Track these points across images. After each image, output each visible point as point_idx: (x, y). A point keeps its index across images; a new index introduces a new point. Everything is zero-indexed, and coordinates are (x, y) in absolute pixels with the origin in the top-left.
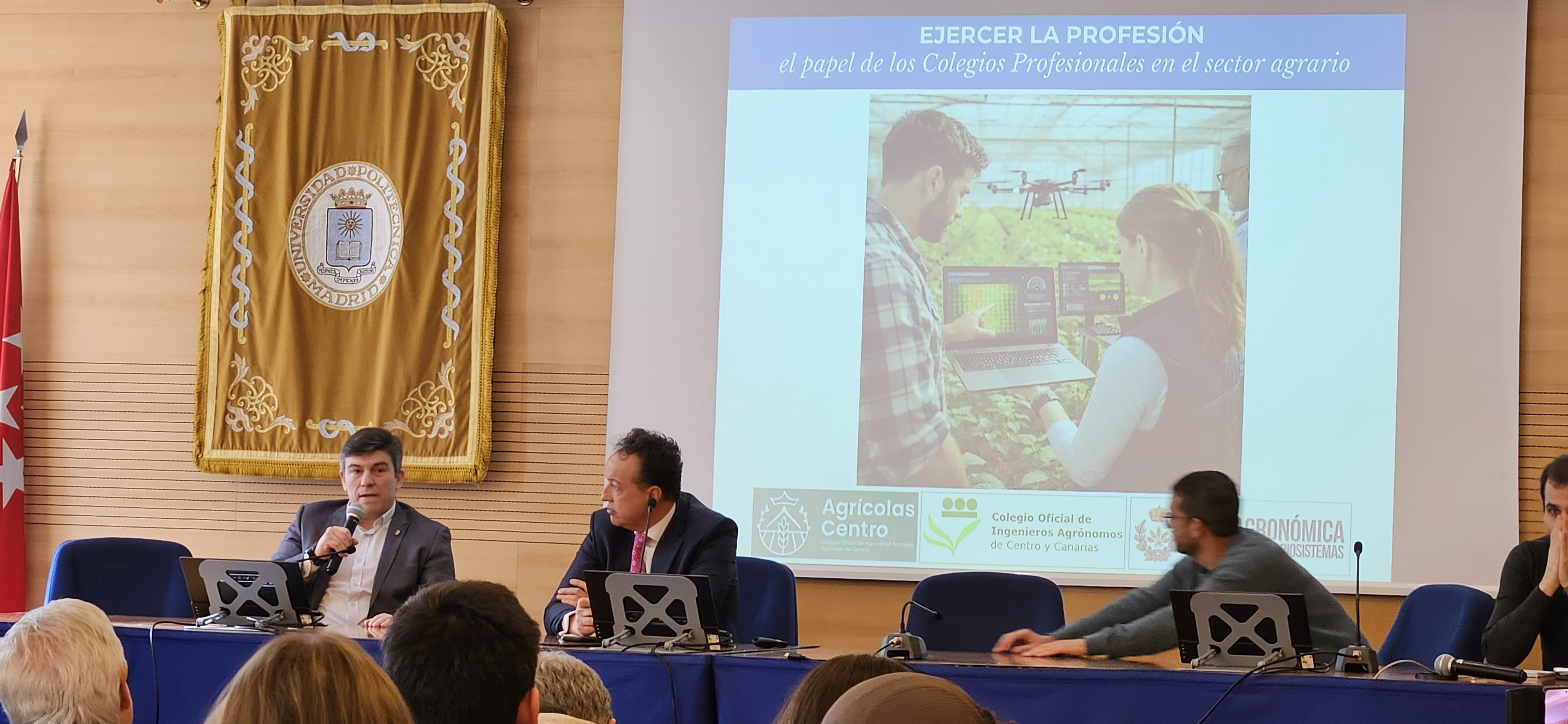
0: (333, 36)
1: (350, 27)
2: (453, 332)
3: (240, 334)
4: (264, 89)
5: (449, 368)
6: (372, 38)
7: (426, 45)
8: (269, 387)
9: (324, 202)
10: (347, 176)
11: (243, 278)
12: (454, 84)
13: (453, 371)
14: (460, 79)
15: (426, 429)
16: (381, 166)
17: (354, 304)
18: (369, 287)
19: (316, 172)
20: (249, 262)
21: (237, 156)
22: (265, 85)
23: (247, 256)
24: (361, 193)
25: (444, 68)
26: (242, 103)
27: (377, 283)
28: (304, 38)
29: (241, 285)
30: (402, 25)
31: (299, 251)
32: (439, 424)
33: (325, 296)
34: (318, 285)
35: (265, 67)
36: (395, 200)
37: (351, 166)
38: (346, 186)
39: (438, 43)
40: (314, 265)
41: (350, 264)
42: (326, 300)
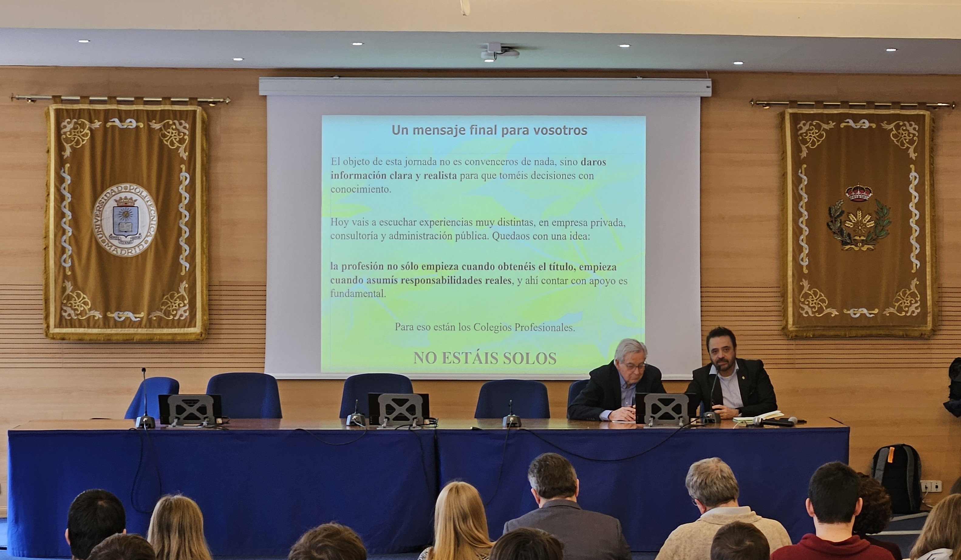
0: (112, 120)
1: (122, 116)
2: (186, 267)
3: (67, 270)
4: (75, 146)
5: (184, 285)
6: (134, 121)
7: (164, 126)
8: (85, 296)
9: (112, 203)
10: (123, 190)
11: (67, 241)
12: (180, 145)
13: (187, 286)
14: (184, 143)
15: (173, 315)
16: (143, 186)
17: (130, 254)
18: (138, 246)
19: (107, 188)
20: (70, 234)
21: (60, 180)
22: (75, 144)
23: (69, 231)
24: (131, 199)
25: (175, 137)
26: (63, 153)
27: (143, 243)
28: (96, 121)
29: (66, 245)
30: (151, 116)
31: (99, 228)
32: (180, 312)
33: (114, 250)
34: (110, 245)
35: (75, 135)
36: (151, 202)
37: (125, 185)
38: (123, 195)
39: (171, 125)
40: (107, 235)
41: (126, 234)
42: (115, 252)
